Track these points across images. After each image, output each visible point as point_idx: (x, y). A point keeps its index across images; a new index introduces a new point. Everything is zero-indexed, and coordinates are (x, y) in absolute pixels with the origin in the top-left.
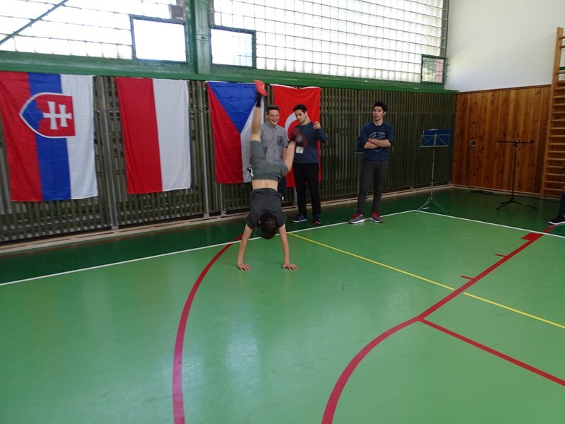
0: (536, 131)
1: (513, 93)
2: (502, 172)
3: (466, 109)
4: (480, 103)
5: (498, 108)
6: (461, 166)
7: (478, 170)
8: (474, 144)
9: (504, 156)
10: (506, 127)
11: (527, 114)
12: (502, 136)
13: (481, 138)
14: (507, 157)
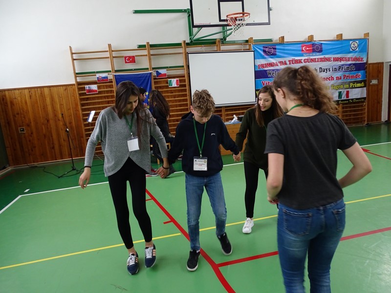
0: (71, 115)
1: (46, 89)
2: (53, 148)
3: (7, 103)
4: (19, 98)
5: (37, 101)
6: (15, 150)
7: (32, 150)
8: (23, 130)
9: (52, 136)
10: (47, 115)
11: (61, 105)
12: (46, 121)
13: (28, 125)
14: (55, 136)
